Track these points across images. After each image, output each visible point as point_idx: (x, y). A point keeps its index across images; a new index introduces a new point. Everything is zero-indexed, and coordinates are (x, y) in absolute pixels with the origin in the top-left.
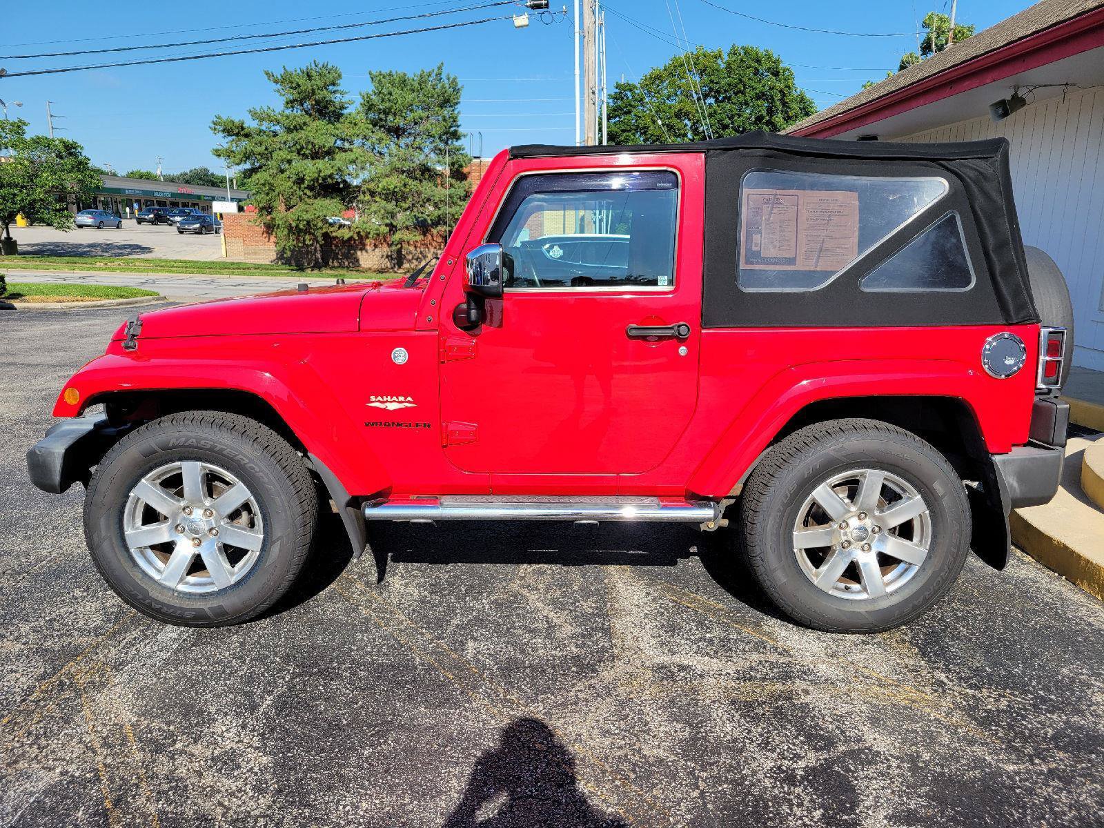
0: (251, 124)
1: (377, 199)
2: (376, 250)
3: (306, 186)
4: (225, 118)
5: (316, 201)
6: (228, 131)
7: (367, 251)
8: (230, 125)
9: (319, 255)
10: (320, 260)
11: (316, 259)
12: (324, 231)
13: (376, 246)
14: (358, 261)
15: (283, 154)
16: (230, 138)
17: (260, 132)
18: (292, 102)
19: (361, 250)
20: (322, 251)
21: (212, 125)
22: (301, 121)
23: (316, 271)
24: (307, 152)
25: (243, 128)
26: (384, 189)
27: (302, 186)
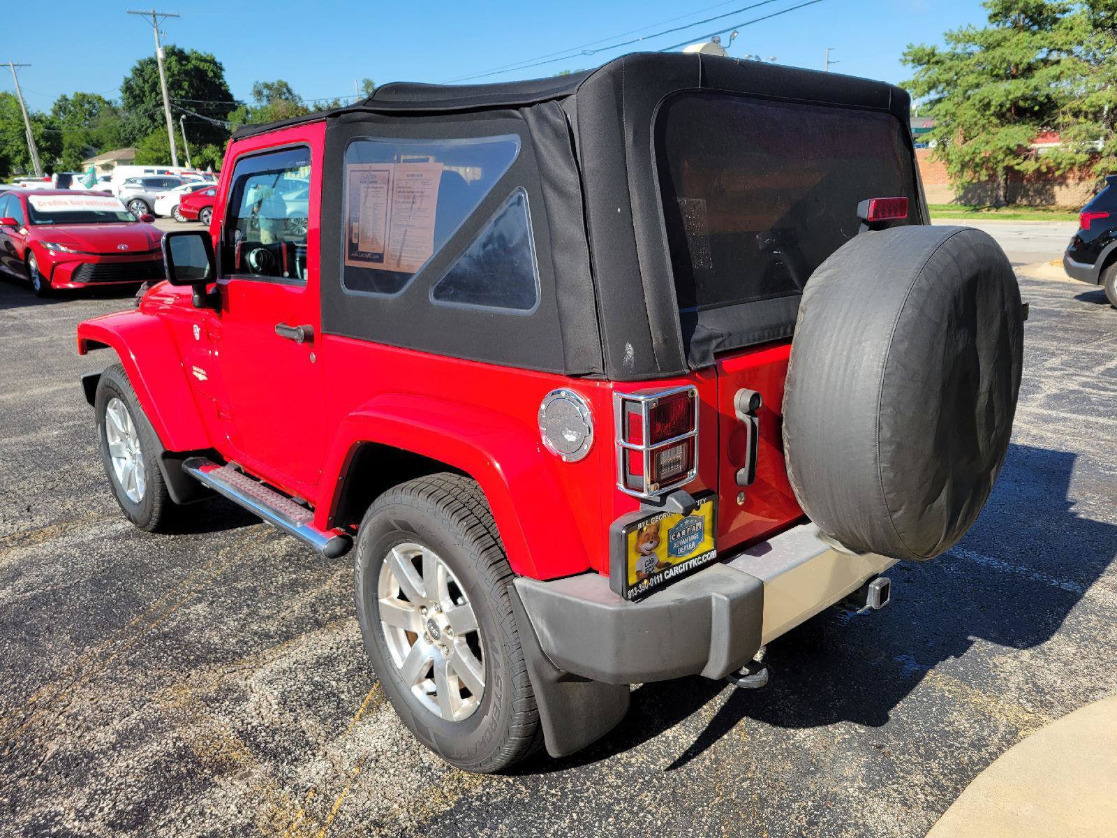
0: (943, 49)
1: (1082, 119)
2: (1082, 184)
3: (991, 112)
4: (916, 47)
5: (1002, 130)
6: (918, 61)
7: (1067, 186)
8: (920, 54)
9: (1002, 193)
10: (1002, 199)
11: (997, 198)
12: (1005, 164)
13: (1081, 179)
14: (1053, 197)
15: (972, 79)
16: (920, 68)
17: (954, 56)
18: (995, 15)
19: (1060, 184)
20: (1006, 188)
21: (903, 57)
22: (1000, 37)
23: (993, 211)
24: (1001, 72)
25: (933, 54)
26: (1091, 106)
27: (988, 113)
